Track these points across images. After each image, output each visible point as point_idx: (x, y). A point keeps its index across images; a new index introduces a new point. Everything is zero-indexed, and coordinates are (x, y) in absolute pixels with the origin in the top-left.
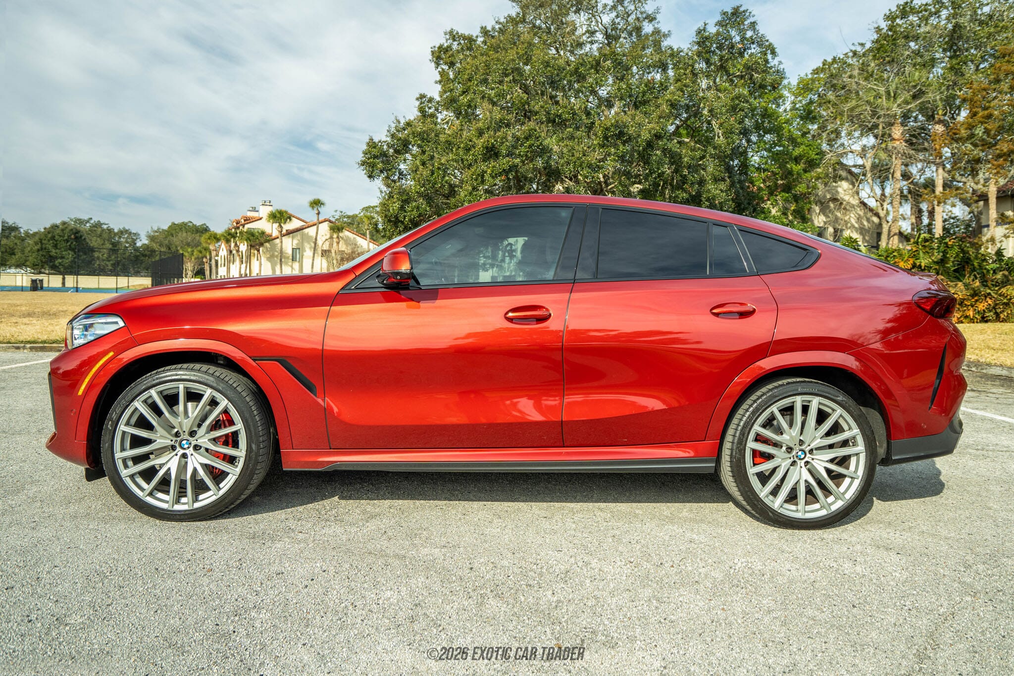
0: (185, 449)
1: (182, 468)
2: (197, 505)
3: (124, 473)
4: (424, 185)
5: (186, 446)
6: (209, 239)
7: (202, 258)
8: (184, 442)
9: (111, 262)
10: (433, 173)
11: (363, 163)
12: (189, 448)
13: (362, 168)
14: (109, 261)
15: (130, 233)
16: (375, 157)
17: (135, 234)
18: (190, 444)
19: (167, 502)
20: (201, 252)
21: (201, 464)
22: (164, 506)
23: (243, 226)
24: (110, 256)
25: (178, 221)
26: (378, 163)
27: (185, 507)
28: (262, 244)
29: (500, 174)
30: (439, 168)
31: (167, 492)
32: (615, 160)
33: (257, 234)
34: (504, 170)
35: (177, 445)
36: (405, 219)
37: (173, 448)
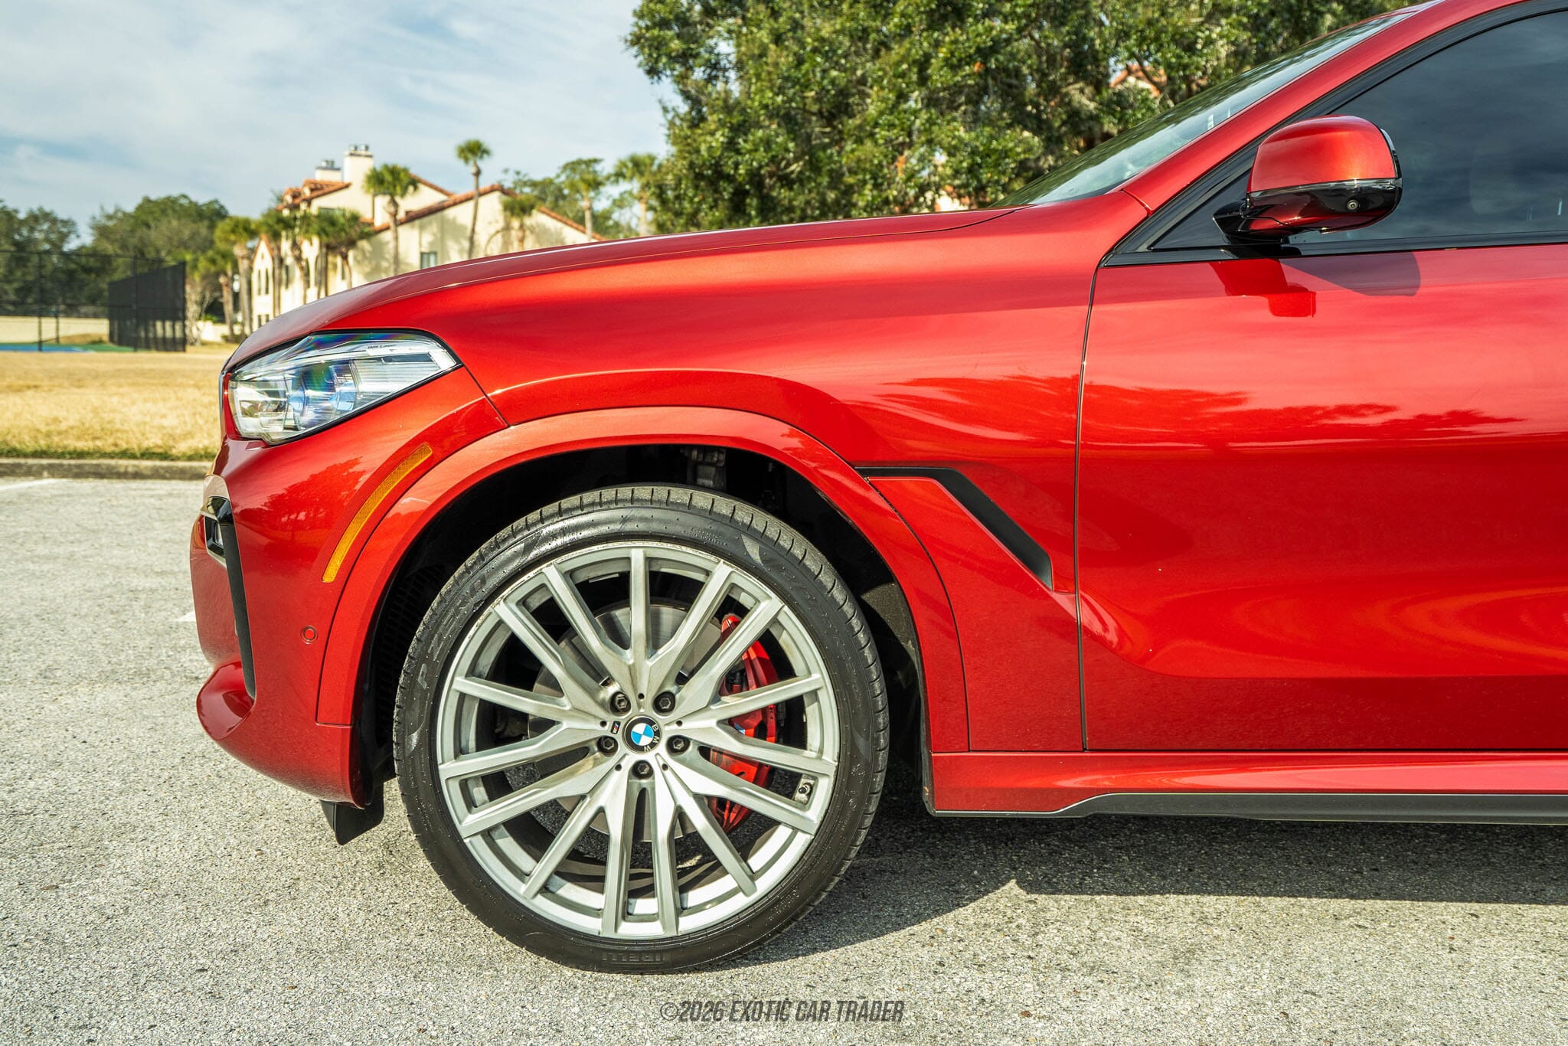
0: (641, 749)
1: (640, 808)
2: (689, 924)
3: (469, 823)
4: (781, 90)
5: (645, 741)
6: (233, 231)
7: (217, 275)
8: (640, 728)
9: (16, 285)
10: (800, 62)
11: (637, 40)
12: (653, 745)
13: (635, 50)
14: (9, 282)
15: (54, 221)
16: (664, 24)
17: (65, 223)
18: (658, 733)
19: (596, 913)
20: (213, 261)
21: (698, 797)
22: (590, 925)
23: (309, 201)
24: (11, 272)
25: (156, 195)
26: (671, 39)
27: (653, 930)
28: (352, 244)
29: (969, 60)
30: (815, 50)
31: (596, 882)
32: (1240, 23)
33: (342, 220)
34: (979, 50)
35: (619, 737)
36: (736, 168)
37: (606, 746)
